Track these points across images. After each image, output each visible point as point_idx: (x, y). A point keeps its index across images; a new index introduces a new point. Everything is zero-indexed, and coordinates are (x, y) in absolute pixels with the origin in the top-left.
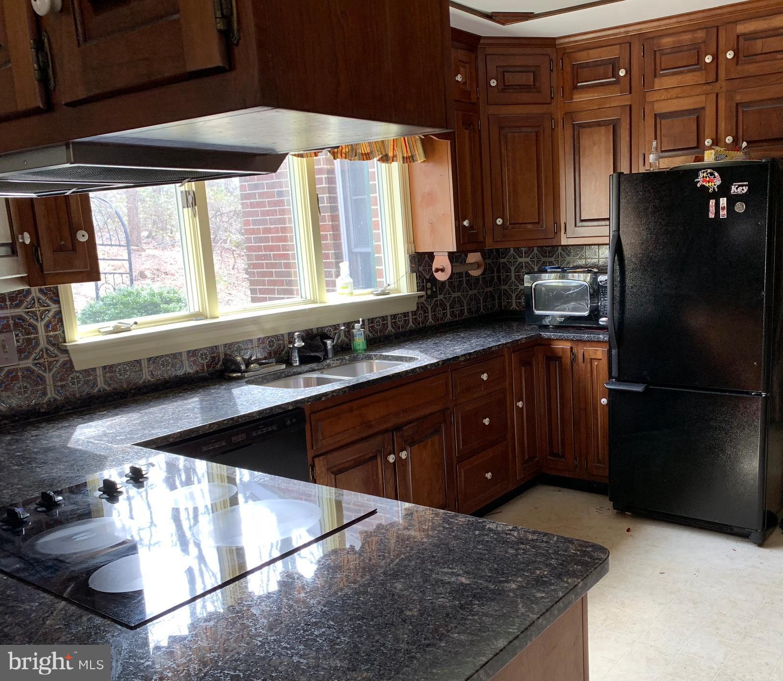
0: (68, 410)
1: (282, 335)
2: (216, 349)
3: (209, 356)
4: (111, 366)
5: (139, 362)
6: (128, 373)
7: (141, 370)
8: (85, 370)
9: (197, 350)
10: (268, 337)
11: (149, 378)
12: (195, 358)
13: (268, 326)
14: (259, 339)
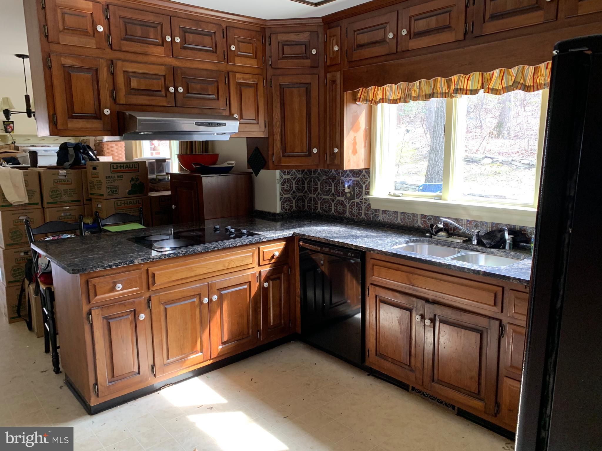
0: (363, 224)
1: (487, 223)
2: (438, 218)
3: (433, 221)
4: (386, 211)
5: (397, 212)
6: (392, 216)
7: (397, 217)
8: (376, 210)
9: (426, 215)
10: (476, 221)
11: (400, 222)
12: (425, 220)
13: (475, 213)
14: (468, 220)
